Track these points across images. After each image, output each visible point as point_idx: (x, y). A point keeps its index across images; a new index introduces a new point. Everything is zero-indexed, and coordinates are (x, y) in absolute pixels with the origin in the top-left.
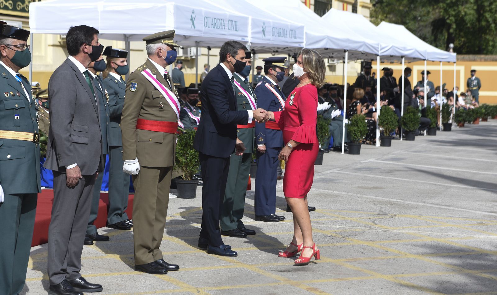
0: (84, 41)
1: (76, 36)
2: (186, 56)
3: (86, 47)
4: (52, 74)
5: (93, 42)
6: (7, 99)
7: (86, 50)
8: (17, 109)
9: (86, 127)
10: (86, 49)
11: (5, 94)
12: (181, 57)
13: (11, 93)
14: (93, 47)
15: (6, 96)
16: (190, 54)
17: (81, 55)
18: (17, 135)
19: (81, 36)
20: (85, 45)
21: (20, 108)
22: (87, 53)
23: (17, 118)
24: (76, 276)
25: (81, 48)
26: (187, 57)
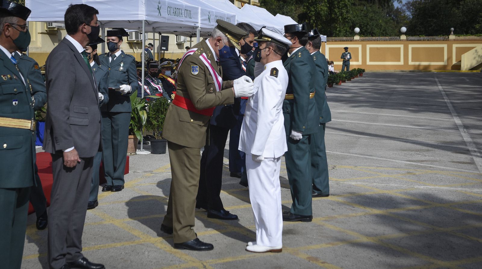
0: (83, 21)
1: (76, 15)
2: (137, 40)
3: (85, 27)
4: (49, 54)
5: (92, 22)
6: (4, 83)
7: (85, 31)
8: (16, 94)
9: (86, 108)
10: (85, 29)
11: (3, 76)
12: (135, 41)
13: (9, 76)
14: (92, 27)
15: (4, 79)
16: (141, 38)
17: (80, 35)
18: (15, 123)
19: (81, 15)
20: (84, 25)
21: (18, 93)
22: (85, 33)
23: (15, 103)
24: (79, 256)
25: (81, 28)
26: (139, 41)
